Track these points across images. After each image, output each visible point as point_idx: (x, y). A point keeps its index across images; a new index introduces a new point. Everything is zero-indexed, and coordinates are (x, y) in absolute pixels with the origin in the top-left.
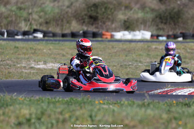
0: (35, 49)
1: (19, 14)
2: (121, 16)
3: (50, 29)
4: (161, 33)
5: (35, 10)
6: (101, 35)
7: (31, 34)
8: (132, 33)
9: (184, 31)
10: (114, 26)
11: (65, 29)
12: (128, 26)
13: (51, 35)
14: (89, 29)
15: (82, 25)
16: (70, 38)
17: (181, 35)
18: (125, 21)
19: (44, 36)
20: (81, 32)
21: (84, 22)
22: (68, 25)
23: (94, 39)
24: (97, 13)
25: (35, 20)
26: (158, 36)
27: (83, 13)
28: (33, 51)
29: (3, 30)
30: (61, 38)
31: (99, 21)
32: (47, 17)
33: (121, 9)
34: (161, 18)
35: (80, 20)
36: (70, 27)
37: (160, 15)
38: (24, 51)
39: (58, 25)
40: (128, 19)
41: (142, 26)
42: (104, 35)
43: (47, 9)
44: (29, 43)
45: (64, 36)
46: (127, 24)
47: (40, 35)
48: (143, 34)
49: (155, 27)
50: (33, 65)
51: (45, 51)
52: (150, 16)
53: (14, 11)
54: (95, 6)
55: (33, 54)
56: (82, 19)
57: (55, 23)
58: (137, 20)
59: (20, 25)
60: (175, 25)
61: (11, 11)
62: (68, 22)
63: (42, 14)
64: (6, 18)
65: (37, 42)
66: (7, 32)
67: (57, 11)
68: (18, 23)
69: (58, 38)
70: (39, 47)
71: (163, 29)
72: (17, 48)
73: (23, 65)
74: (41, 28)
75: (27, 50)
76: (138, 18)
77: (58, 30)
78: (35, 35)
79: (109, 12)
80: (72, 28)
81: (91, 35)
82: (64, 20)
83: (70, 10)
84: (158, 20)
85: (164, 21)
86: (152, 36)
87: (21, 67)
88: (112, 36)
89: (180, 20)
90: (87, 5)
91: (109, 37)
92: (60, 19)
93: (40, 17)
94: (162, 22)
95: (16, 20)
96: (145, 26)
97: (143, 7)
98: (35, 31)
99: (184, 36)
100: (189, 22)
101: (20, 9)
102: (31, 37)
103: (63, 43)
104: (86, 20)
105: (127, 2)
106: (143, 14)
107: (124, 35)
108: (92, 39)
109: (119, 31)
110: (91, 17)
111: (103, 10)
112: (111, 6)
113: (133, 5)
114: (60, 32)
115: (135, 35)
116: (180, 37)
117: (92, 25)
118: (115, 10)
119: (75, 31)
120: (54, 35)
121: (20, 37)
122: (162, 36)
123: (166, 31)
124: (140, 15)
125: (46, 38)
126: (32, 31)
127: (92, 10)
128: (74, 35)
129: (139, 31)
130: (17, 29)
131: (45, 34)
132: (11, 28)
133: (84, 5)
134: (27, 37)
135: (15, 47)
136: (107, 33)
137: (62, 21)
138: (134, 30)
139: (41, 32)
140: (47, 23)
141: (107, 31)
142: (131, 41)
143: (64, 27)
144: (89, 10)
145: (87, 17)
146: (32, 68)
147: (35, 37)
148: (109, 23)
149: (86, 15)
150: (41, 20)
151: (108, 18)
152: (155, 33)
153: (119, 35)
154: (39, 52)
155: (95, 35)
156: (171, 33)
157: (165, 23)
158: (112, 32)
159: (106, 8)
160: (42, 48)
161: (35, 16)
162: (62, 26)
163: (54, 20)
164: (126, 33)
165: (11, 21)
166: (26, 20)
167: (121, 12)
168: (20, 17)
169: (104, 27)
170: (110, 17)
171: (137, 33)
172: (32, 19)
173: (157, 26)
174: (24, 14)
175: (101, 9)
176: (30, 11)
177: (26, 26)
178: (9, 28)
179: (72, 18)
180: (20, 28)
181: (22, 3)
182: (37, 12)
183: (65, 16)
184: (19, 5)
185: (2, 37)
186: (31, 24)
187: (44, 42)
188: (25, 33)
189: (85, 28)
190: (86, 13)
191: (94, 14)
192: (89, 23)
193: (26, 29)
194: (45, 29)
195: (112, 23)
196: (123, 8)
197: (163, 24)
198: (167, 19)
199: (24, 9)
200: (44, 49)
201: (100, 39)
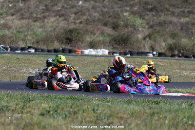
0: (31, 60)
1: (18, 36)
2: (88, 39)
3: (39, 47)
4: (115, 51)
5: (29, 33)
6: (75, 51)
7: (27, 50)
8: (96, 50)
9: (131, 50)
10: (83, 45)
11: (50, 47)
12: (93, 46)
13: (40, 50)
14: (66, 47)
15: (62, 44)
16: (53, 53)
17: (129, 53)
18: (91, 42)
19: (35, 51)
20: (61, 49)
21: (63, 42)
22: (52, 44)
23: (70, 54)
24: (72, 36)
25: (29, 40)
26: (113, 53)
27: (62, 36)
28: (30, 62)
29: (7, 46)
30: (47, 53)
31: (73, 42)
32: (38, 38)
33: (88, 34)
34: (115, 41)
35: (59, 41)
36: (53, 45)
37: (115, 38)
38: (24, 61)
39: (45, 44)
40: (93, 41)
41: (103, 46)
42: (76, 51)
43: (37, 33)
44: (27, 55)
45: (49, 51)
46: (92, 44)
47: (33, 51)
48: (103, 51)
49: (111, 47)
50: (31, 71)
51: (38, 61)
52: (108, 39)
53: (15, 34)
54: (71, 31)
55: (30, 63)
56: (61, 40)
57: (43, 43)
58: (99, 42)
59: (19, 43)
60: (125, 46)
61: (13, 33)
62: (52, 42)
63: (34, 36)
64: (9, 38)
65: (32, 55)
66: (10, 48)
67: (44, 34)
68: (18, 42)
69: (46, 53)
70: (33, 59)
71: (117, 48)
72: (19, 59)
73: (24, 71)
74: (33, 46)
75: (25, 60)
76: (100, 40)
77: (45, 48)
78: (29, 50)
79: (80, 36)
80: (54, 46)
81: (68, 51)
82: (49, 41)
83: (53, 34)
84: (113, 42)
85: (118, 43)
86: (109, 53)
87: (23, 72)
88: (82, 52)
89: (128, 42)
90: (64, 30)
91: (80, 53)
92: (46, 40)
93: (33, 38)
94: (116, 44)
95: (16, 40)
96: (105, 46)
97: (102, 33)
98: (30, 48)
99: (131, 53)
100: (135, 43)
101: (19, 32)
102: (26, 51)
103: (50, 56)
104: (64, 41)
105: (92, 29)
106: (103, 37)
107: (90, 51)
108: (68, 54)
109: (87, 49)
110: (67, 39)
111: (76, 34)
112: (82, 32)
113: (95, 31)
114: (46, 49)
115: (98, 52)
116: (128, 54)
117: (68, 44)
118: (84, 35)
119: (56, 48)
120: (43, 51)
121: (19, 52)
122: (116, 53)
123: (119, 49)
124: (101, 38)
125: (37, 53)
126: (27, 47)
127: (68, 34)
128: (56, 51)
129: (101, 49)
130: (17, 45)
131: (36, 50)
132: (13, 45)
133: (63, 30)
134: (24, 51)
135: (17, 58)
136: (78, 50)
137: (48, 41)
138: (97, 48)
139: (34, 48)
140: (38, 42)
141: (79, 49)
142: (96, 56)
143: (49, 45)
144: (67, 34)
145: (64, 39)
146: (30, 73)
147: (29, 52)
148: (80, 43)
149: (64, 37)
150: (33, 40)
151: (79, 40)
152: (111, 51)
153: (87, 52)
154: (34, 62)
155: (70, 51)
156: (122, 51)
157: (119, 44)
158: (82, 49)
159: (78, 33)
160: (35, 59)
161: (29, 38)
162: (48, 45)
163: (42, 41)
164: (92, 50)
165: (13, 40)
166: (24, 40)
167: (88, 36)
168: (19, 38)
169: (76, 46)
170: (80, 39)
171: (99, 50)
172: (27, 39)
173: (113, 46)
174: (22, 36)
175: (74, 34)
176: (26, 34)
177: (23, 44)
178: (11, 45)
179: (55, 40)
180: (19, 45)
181: (20, 28)
182: (31, 35)
183: (50, 38)
184: (18, 29)
185: (7, 51)
186: (26, 43)
187: (37, 55)
188: (22, 49)
189: (64, 47)
190: (64, 36)
191: (70, 37)
192: (66, 42)
193: (23, 46)
194: (36, 46)
195: (82, 43)
196: (90, 33)
197: (116, 45)
198: (119, 42)
199: (22, 32)
200: (37, 60)
201: (74, 54)
